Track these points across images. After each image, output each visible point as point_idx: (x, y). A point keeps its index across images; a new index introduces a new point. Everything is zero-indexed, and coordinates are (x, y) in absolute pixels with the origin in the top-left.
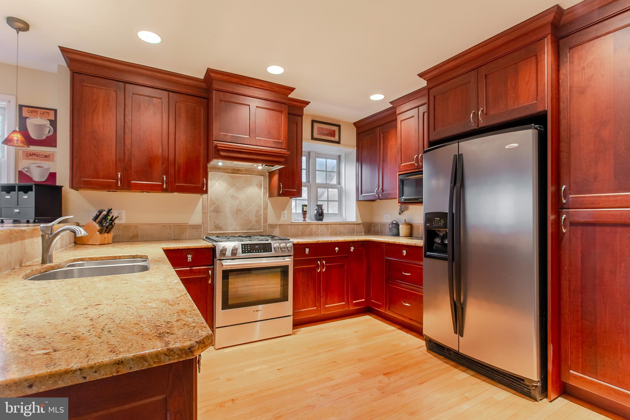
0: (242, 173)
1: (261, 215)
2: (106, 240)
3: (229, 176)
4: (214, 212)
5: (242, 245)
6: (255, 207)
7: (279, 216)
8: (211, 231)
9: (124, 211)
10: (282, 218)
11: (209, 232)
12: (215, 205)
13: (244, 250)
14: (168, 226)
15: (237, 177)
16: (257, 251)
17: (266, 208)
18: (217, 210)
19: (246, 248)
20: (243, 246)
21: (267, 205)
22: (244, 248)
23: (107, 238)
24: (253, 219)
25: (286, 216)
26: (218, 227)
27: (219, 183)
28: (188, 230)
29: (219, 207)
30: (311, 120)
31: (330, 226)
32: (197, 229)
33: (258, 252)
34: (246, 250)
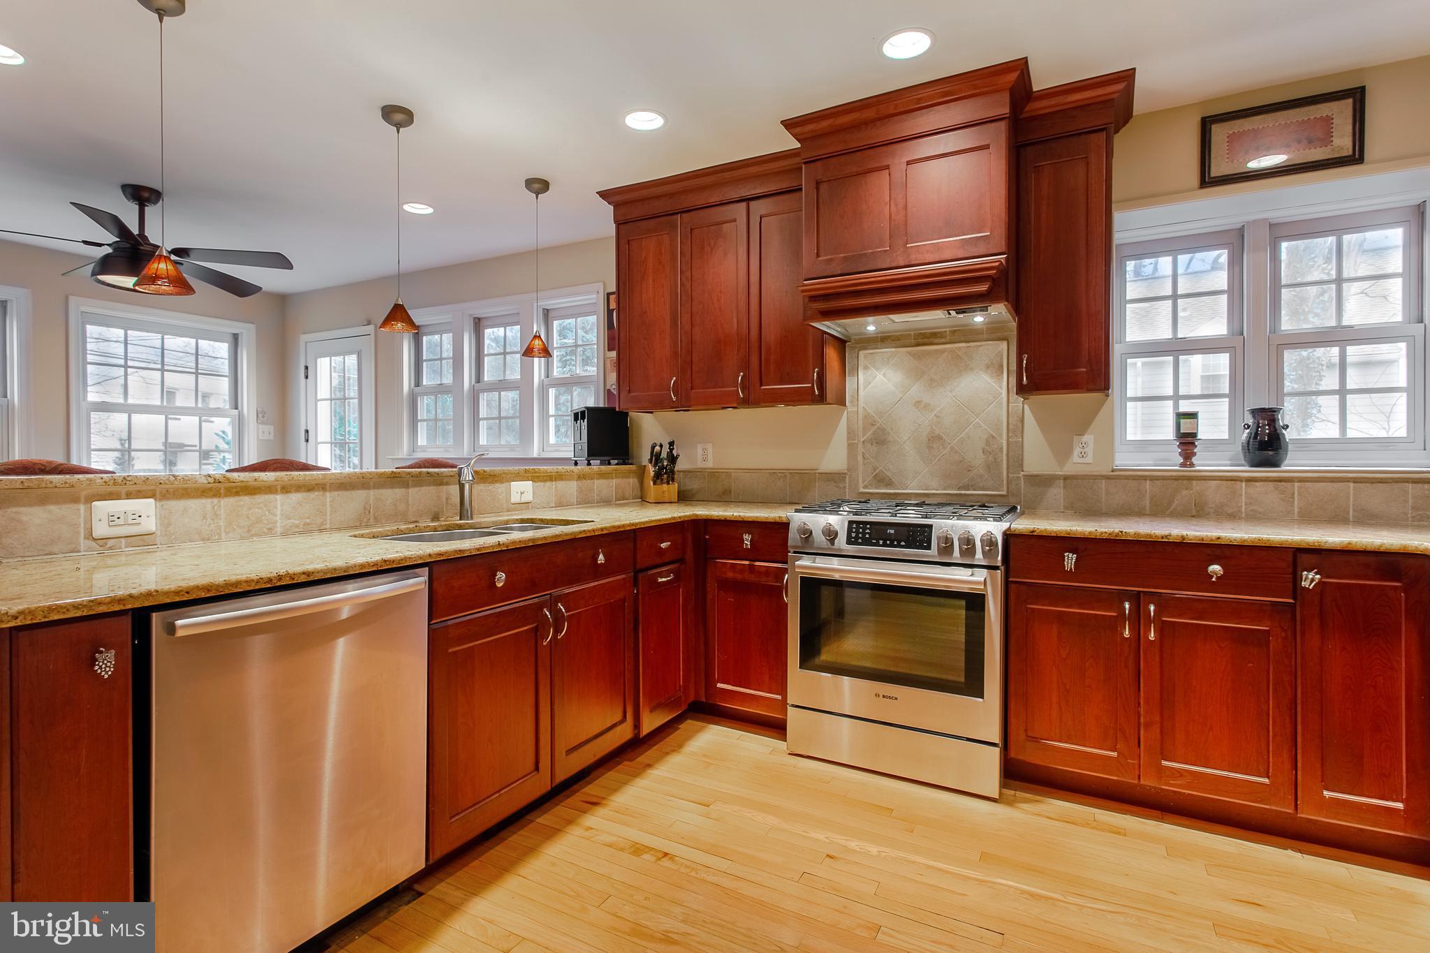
0: (943, 340)
1: (1002, 448)
2: (666, 495)
3: (909, 353)
4: (872, 444)
5: (851, 523)
6: (980, 427)
7: (1063, 452)
8: (865, 487)
9: (710, 445)
10: (1076, 458)
11: (862, 490)
12: (874, 429)
13: (853, 535)
14: (779, 474)
15: (929, 353)
16: (888, 542)
17: (1016, 428)
18: (880, 439)
19: (861, 530)
20: (854, 526)
21: (1022, 421)
22: (854, 530)
23: (666, 493)
24: (977, 459)
25: (1090, 450)
26: (882, 480)
27: (884, 375)
28: (817, 484)
29: (884, 430)
30: (1200, 119)
31: (1299, 488)
32: (835, 482)
33: (892, 545)
34: (860, 535)
